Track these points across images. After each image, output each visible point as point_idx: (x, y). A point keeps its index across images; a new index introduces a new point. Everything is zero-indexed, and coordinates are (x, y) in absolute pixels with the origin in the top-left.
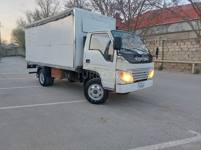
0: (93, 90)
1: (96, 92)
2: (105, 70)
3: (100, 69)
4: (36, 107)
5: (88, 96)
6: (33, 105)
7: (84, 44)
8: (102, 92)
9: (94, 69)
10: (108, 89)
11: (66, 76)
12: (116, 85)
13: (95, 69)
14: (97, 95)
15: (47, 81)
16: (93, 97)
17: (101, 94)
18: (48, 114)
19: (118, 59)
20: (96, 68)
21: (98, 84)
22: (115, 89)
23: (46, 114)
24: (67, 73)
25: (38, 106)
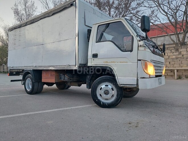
0: (104, 90)
1: (107, 92)
2: (121, 62)
3: (113, 62)
4: (30, 115)
5: (97, 98)
6: (25, 114)
7: (88, 38)
8: (115, 92)
9: (104, 64)
10: (126, 86)
11: (63, 78)
12: (139, 79)
13: (106, 64)
14: (109, 96)
15: (36, 87)
16: (103, 99)
17: (113, 95)
18: (52, 122)
19: (139, 48)
20: (107, 62)
21: (109, 82)
22: (137, 84)
23: (49, 123)
24: (64, 74)
25: (32, 114)
